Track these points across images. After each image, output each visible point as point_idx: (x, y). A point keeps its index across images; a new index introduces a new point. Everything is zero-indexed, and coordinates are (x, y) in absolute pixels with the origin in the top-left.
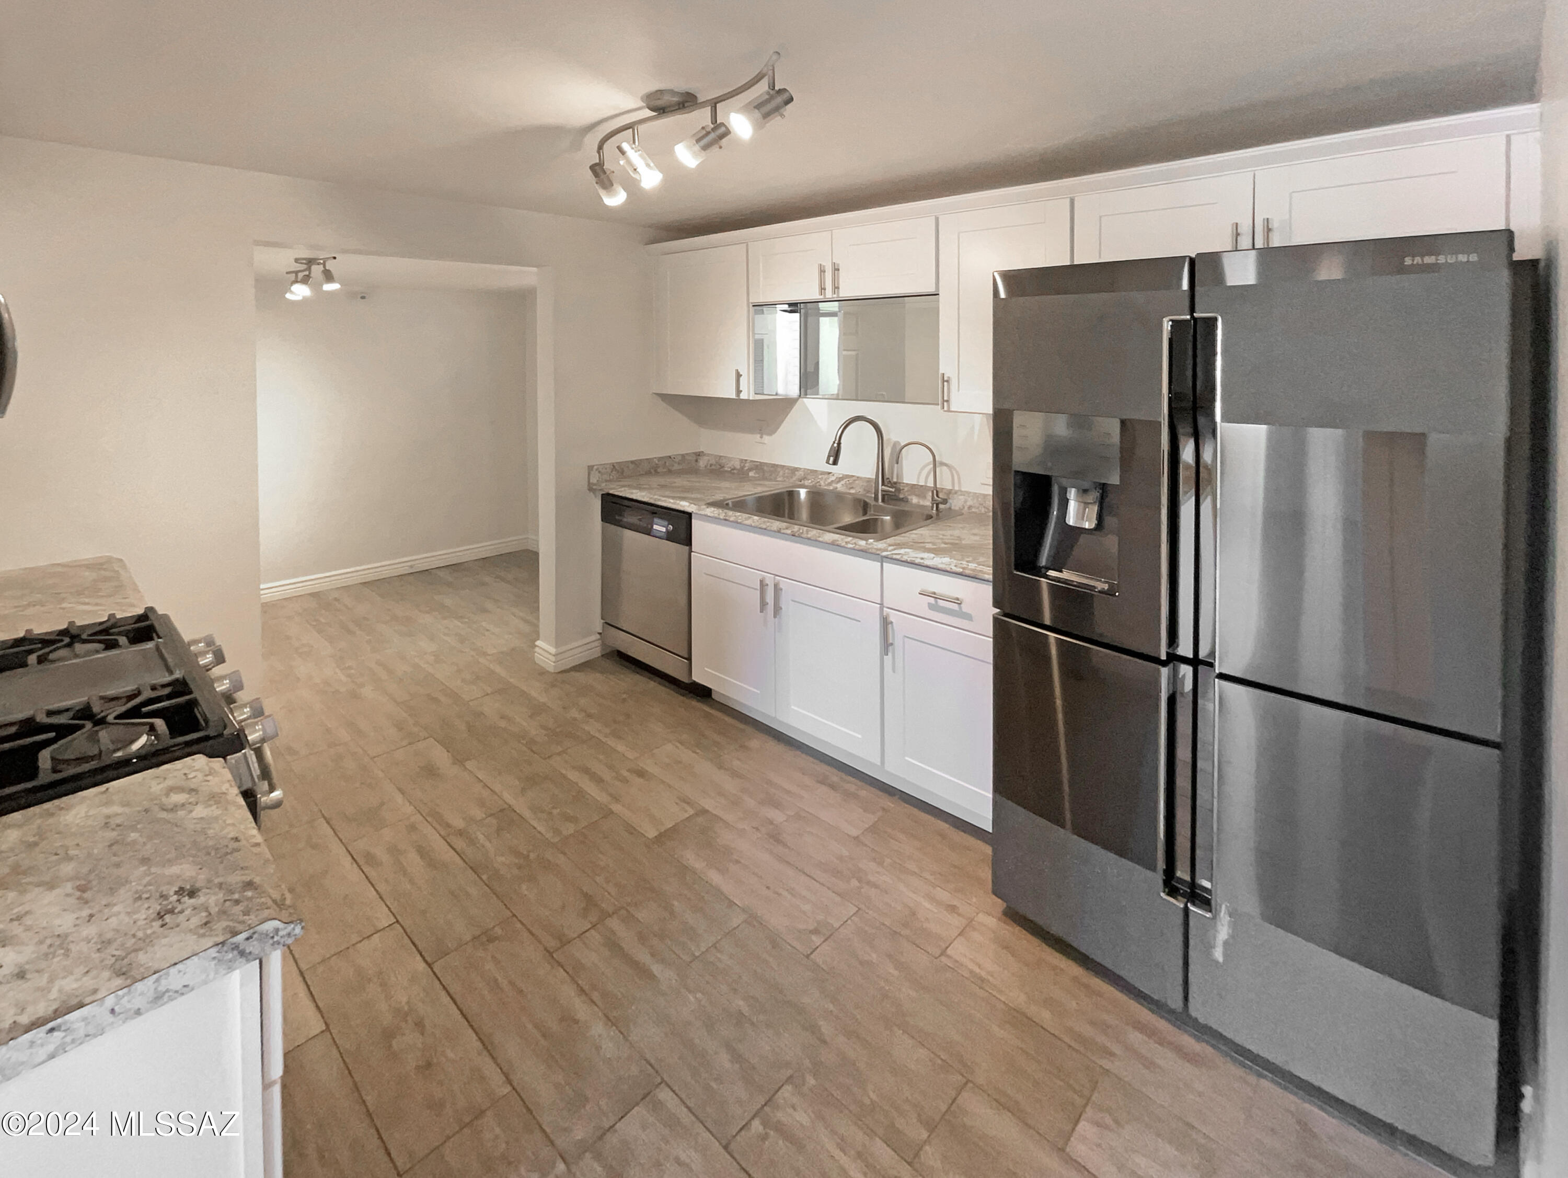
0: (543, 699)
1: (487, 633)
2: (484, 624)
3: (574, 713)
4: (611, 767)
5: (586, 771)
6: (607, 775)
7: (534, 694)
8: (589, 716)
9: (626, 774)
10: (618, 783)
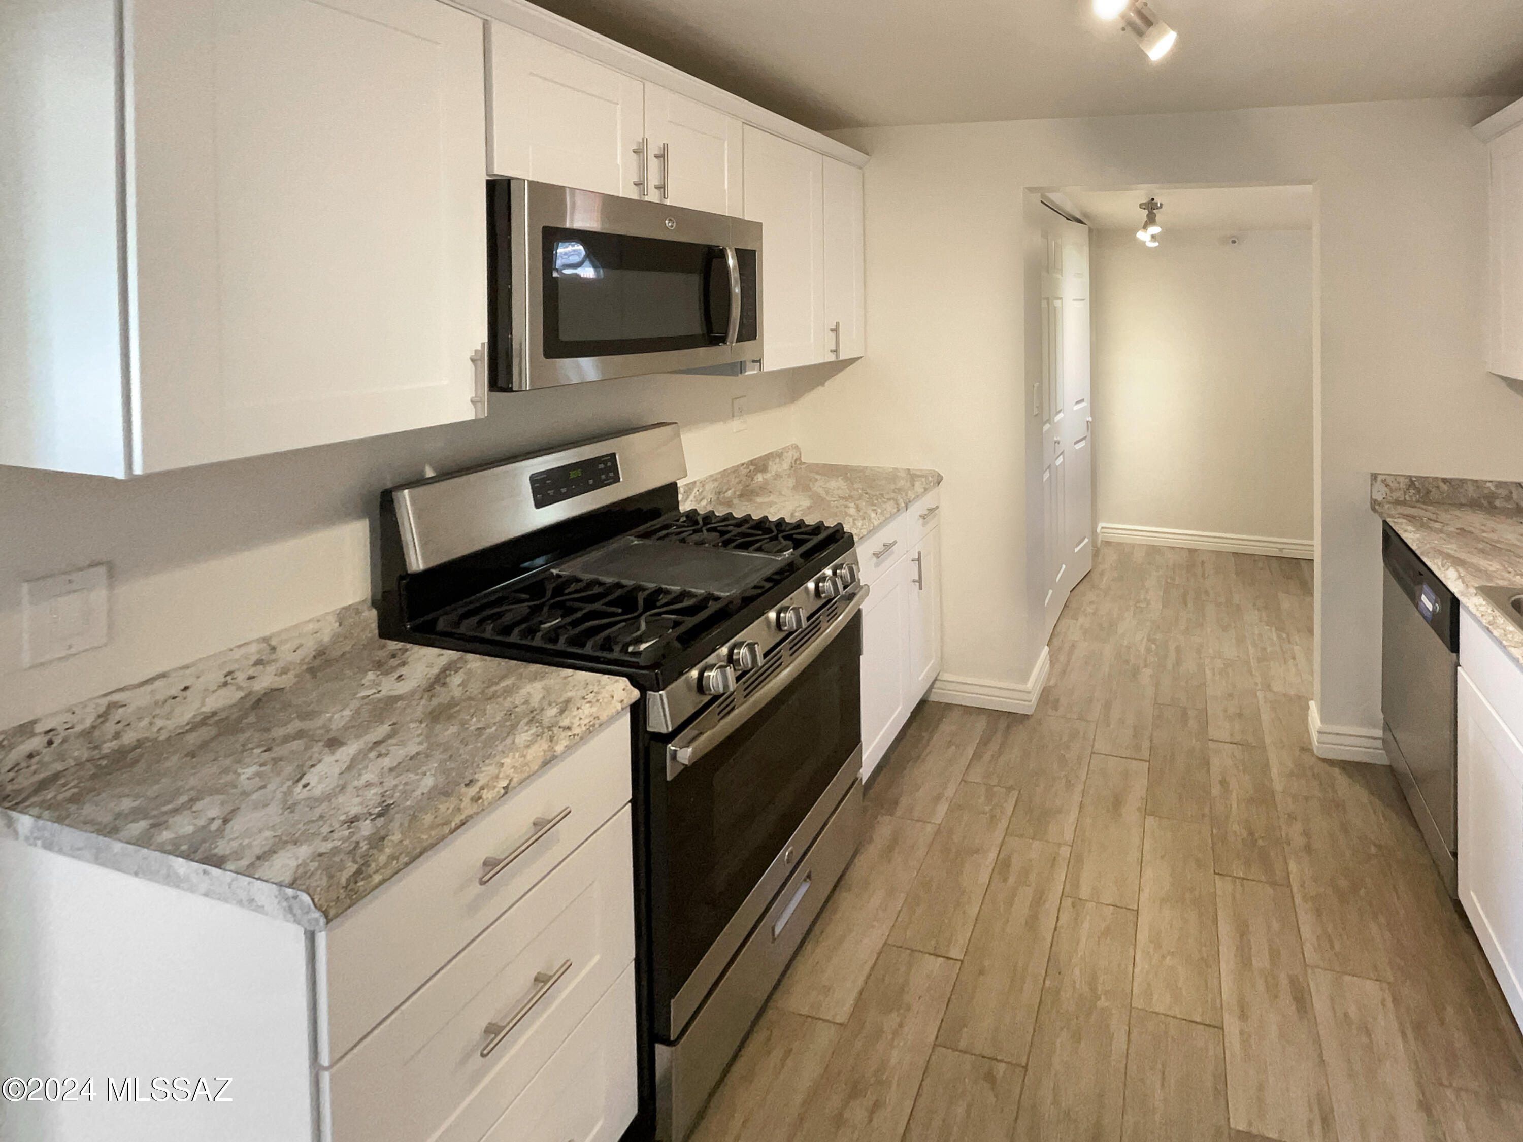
0: (1278, 785)
1: (1291, 662)
2: (1296, 648)
3: (1295, 832)
4: (1274, 955)
5: (1242, 931)
6: (1260, 961)
7: (1275, 771)
8: (1308, 848)
9: (1284, 981)
10: (1261, 986)
